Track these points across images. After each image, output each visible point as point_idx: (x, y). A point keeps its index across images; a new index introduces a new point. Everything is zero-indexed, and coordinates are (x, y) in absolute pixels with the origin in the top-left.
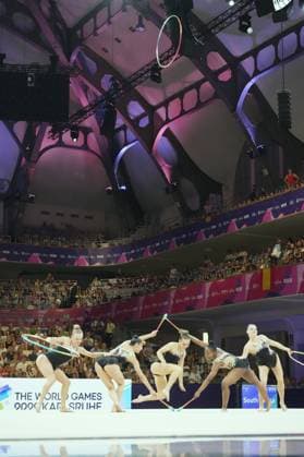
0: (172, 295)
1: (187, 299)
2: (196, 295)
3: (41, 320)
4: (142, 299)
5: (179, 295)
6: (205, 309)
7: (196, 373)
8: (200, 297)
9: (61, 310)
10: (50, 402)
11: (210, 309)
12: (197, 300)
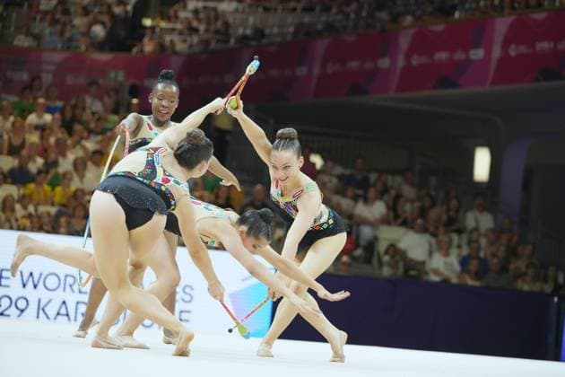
0: (404, 42)
1: (442, 56)
2: (466, 49)
3: (47, 78)
4: (321, 45)
5: (423, 43)
6: (487, 88)
7: (447, 254)
8: (477, 54)
9: (105, 57)
10: (58, 296)
11: (497, 88)
12: (468, 62)
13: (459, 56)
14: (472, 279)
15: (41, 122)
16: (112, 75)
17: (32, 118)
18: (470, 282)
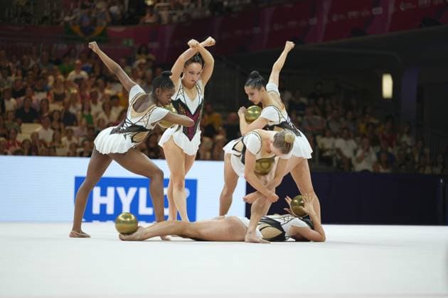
1: (353, 14)
2: (370, 8)
6: (387, 34)
8: (378, 11)
11: (393, 34)
12: (372, 17)
13: (365, 13)
14: (384, 168)
15: (79, 76)
16: (125, 42)
17: (73, 75)
18: (382, 170)
